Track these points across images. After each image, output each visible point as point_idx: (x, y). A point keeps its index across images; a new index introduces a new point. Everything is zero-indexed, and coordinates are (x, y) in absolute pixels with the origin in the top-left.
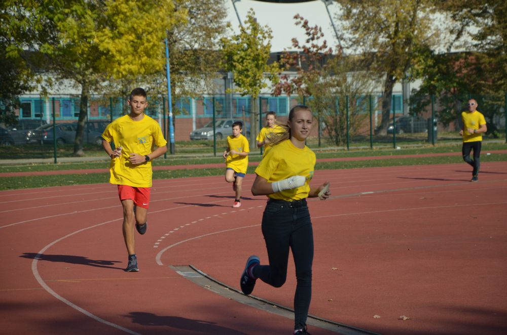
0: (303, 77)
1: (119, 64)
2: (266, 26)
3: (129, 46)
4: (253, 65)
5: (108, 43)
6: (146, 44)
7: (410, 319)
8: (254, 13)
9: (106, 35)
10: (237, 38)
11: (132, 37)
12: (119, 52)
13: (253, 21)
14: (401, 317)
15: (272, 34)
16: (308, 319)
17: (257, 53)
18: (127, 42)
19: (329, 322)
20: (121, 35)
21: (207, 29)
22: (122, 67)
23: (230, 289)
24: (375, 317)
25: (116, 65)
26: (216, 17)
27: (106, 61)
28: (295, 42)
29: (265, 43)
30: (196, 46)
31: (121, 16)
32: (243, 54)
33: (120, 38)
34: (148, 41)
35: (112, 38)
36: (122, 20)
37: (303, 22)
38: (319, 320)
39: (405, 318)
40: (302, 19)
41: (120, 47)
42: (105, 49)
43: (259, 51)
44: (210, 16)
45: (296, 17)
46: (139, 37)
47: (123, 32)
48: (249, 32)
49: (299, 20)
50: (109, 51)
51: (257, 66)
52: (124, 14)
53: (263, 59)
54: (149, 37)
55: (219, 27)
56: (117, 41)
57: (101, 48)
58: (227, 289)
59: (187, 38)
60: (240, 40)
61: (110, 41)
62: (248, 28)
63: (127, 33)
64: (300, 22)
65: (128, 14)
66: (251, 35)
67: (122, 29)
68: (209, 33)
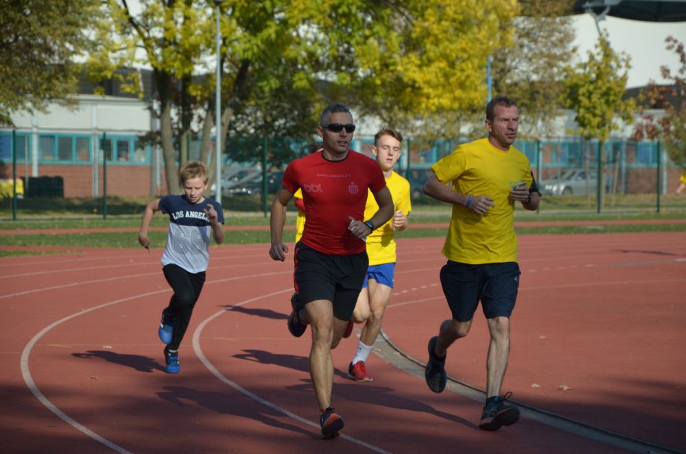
0: (672, 118)
1: (428, 97)
2: (623, 53)
3: (440, 75)
4: (603, 100)
5: (414, 72)
6: (459, 74)
7: (572, 389)
8: (607, 35)
9: (412, 62)
10: (584, 66)
11: (443, 64)
12: (428, 83)
13: (605, 45)
14: (561, 387)
15: (631, 63)
16: (448, 381)
17: (608, 85)
18: (437, 70)
19: (477, 390)
20: (430, 62)
21: (549, 56)
22: (431, 101)
23: (401, 354)
24: (533, 386)
25: (424, 99)
26: (561, 41)
27: (412, 94)
28: (665, 72)
29: (620, 73)
30: (535, 77)
31: (432, 38)
32: (591, 87)
33: (428, 65)
34: (462, 70)
35: (420, 67)
36: (432, 43)
37: (676, 46)
38: (469, 387)
39: (566, 388)
40: (676, 41)
41: (428, 77)
42: (410, 79)
43: (612, 83)
44: (553, 39)
45: (668, 40)
46: (452, 65)
47: (433, 58)
48: (599, 58)
49: (671, 43)
50: (415, 82)
51: (607, 102)
52: (436, 36)
53: (615, 95)
54: (464, 65)
55: (565, 54)
56: (425, 69)
57: (406, 79)
58: (398, 353)
59: (524, 66)
60: (588, 69)
61: (417, 69)
62: (598, 54)
63: (438, 59)
64: (673, 46)
65: (440, 36)
66: (602, 63)
67: (431, 55)
68: (552, 61)
